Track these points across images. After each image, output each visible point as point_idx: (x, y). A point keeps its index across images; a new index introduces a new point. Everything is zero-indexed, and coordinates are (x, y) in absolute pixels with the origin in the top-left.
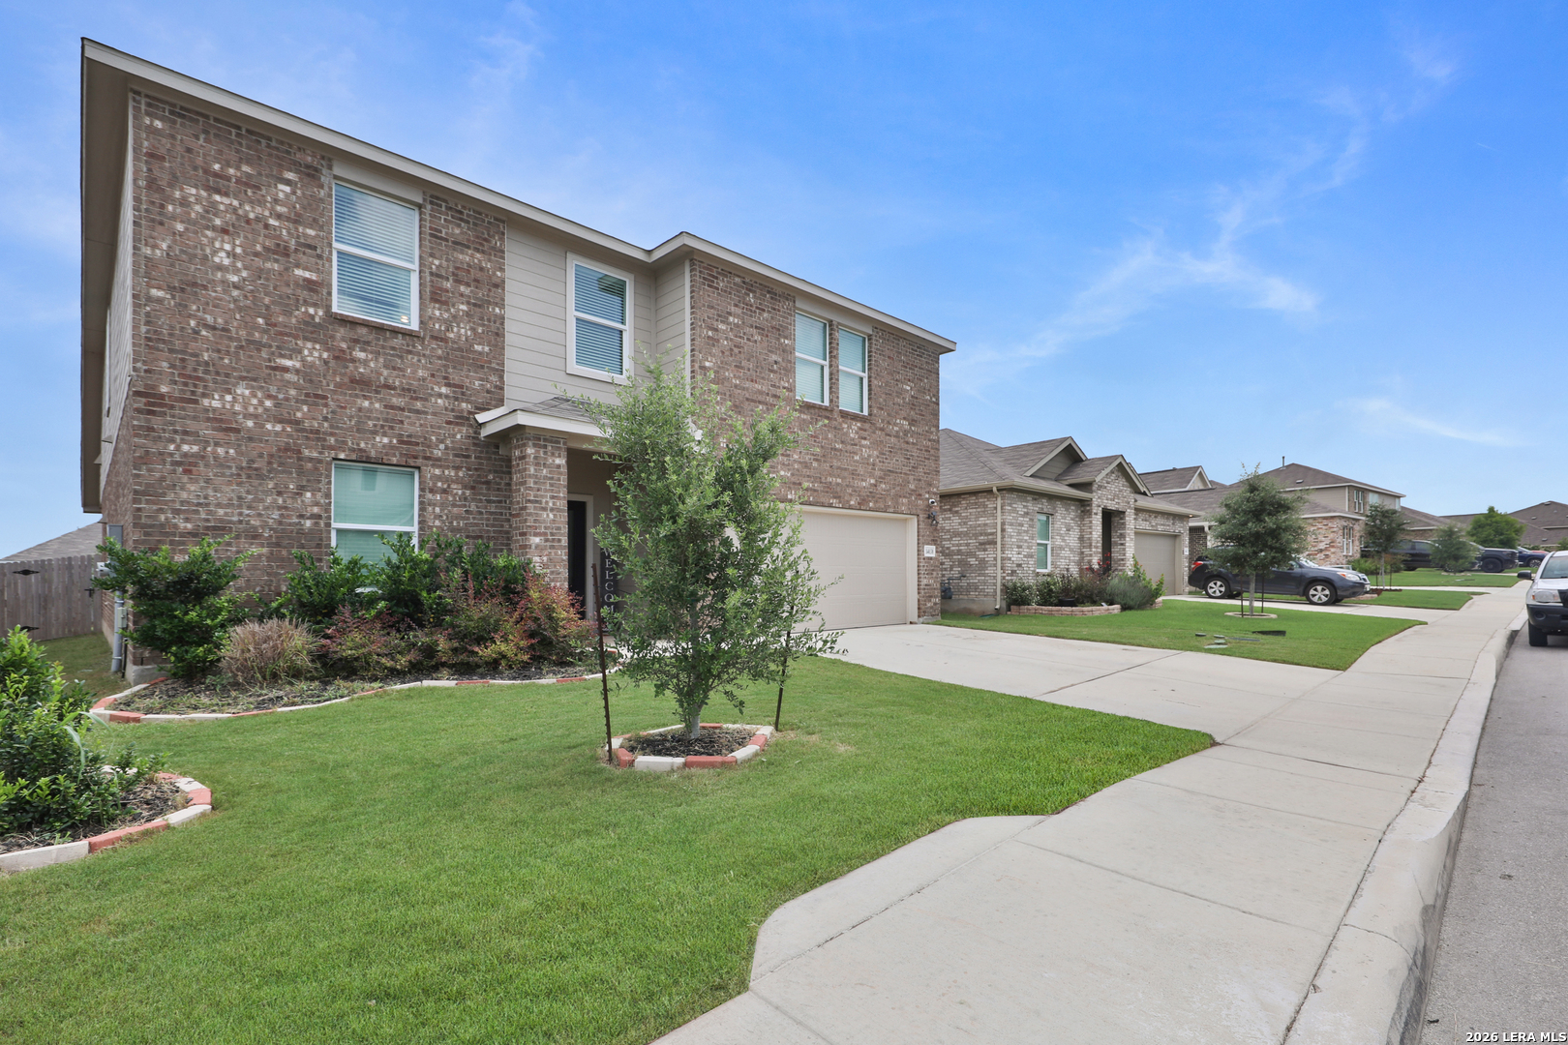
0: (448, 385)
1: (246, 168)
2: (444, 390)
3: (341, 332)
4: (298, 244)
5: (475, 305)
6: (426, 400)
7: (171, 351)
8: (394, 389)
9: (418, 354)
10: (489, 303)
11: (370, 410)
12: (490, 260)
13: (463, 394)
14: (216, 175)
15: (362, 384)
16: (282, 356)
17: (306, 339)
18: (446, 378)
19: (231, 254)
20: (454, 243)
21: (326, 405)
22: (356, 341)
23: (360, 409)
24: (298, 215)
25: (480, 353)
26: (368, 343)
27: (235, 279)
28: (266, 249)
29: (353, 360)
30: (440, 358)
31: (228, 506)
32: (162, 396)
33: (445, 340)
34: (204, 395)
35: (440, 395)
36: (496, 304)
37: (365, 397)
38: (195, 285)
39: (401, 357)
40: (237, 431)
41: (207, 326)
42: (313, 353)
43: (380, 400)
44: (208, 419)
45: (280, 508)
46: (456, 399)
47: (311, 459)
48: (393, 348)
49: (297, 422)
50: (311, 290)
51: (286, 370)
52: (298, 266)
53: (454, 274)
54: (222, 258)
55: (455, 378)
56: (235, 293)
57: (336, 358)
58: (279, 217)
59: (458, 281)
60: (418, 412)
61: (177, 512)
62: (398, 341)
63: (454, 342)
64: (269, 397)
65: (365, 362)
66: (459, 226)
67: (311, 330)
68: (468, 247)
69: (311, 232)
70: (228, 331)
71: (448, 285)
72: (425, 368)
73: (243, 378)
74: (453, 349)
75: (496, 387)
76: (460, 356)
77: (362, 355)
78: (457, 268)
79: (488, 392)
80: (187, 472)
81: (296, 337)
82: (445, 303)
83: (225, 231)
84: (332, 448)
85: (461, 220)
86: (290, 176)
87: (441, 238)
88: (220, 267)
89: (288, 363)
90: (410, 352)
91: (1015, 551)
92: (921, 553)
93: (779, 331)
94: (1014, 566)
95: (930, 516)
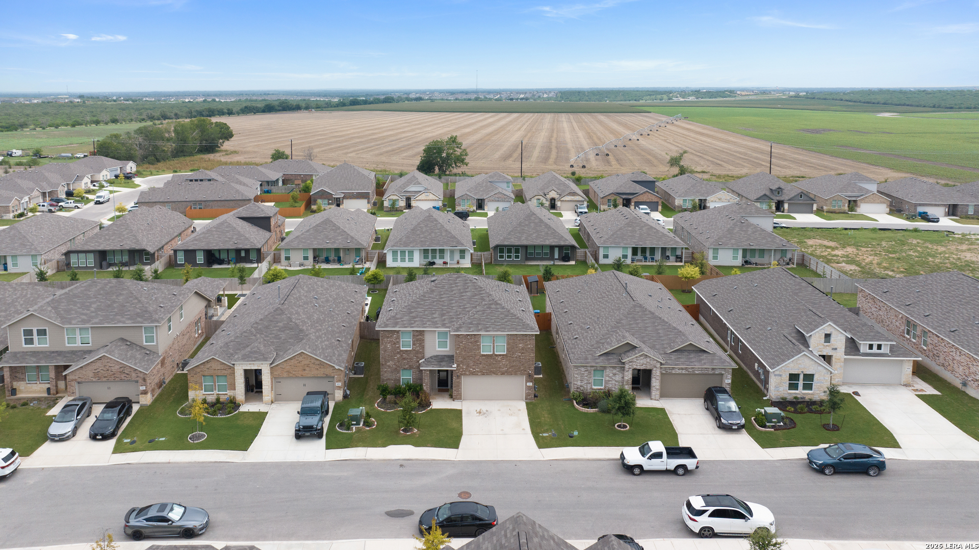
0: (416, 357)
1: (391, 334)
3: (402, 352)
4: (397, 342)
5: (420, 344)
8: (409, 359)
9: (412, 353)
11: (406, 362)
12: (422, 337)
13: (418, 357)
14: (388, 336)
20: (417, 336)
21: (400, 362)
22: (404, 353)
23: (404, 362)
24: (396, 338)
25: (421, 349)
26: (406, 353)
27: (390, 348)
28: (393, 344)
30: (415, 352)
31: (390, 376)
33: (415, 350)
34: (387, 363)
35: (414, 359)
36: (423, 343)
37: (405, 360)
38: (386, 350)
40: (390, 367)
42: (398, 356)
43: (407, 360)
45: (395, 376)
46: (417, 359)
47: (398, 369)
48: (409, 353)
49: (397, 365)
50: (398, 348)
52: (396, 345)
54: (389, 346)
56: (390, 350)
57: (402, 356)
58: (394, 339)
59: (417, 341)
63: (418, 349)
64: (394, 362)
65: (405, 356)
66: (417, 333)
67: (398, 353)
68: (419, 336)
69: (398, 340)
70: (389, 355)
72: (413, 355)
73: (391, 360)
75: (423, 356)
76: (417, 352)
78: (417, 339)
80: (386, 372)
81: (396, 354)
82: (416, 345)
83: (389, 343)
84: (401, 368)
86: (395, 334)
87: (415, 336)
89: (396, 357)
91: (579, 382)
92: (526, 384)
93: (476, 342)
94: (579, 387)
95: (530, 376)
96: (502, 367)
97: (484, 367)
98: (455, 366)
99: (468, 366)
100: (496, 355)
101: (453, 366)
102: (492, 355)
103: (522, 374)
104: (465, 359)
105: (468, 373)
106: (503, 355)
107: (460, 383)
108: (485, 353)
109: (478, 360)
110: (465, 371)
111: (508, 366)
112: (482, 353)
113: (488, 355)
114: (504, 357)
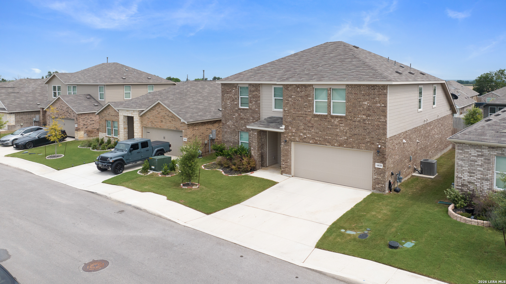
0: (252, 117)
1: (230, 89)
2: (252, 118)
3: (239, 111)
4: (235, 98)
5: (256, 102)
6: (249, 120)
7: (224, 117)
8: (245, 119)
9: (248, 112)
10: (258, 101)
11: (242, 123)
12: (258, 93)
13: (254, 118)
14: (228, 92)
15: (242, 119)
16: (234, 116)
17: (236, 113)
18: (252, 116)
19: (229, 102)
20: (253, 91)
21: (238, 123)
22: (241, 112)
23: (241, 123)
24: (235, 94)
25: (257, 111)
26: (242, 112)
27: (229, 106)
28: (232, 100)
29: (241, 115)
30: (251, 113)
31: (229, 138)
32: (224, 123)
33: (251, 109)
34: (227, 123)
35: (251, 119)
36: (259, 101)
37: (242, 121)
38: (226, 108)
39: (246, 113)
40: (230, 127)
41: (228, 113)
42: (237, 115)
43: (244, 121)
44: (227, 126)
45: (234, 138)
46: (253, 119)
47: (236, 131)
48: (245, 112)
49: (235, 126)
50: (236, 105)
51: (234, 118)
52: (235, 102)
53: (253, 97)
54: (228, 103)
55: (253, 116)
56: (229, 108)
57: (239, 115)
58: (233, 95)
59: (253, 98)
60: (248, 122)
61: (225, 138)
62: (246, 111)
63: (253, 109)
64: (233, 122)
65: (242, 115)
66: (253, 88)
67: (237, 111)
68: (255, 91)
69: (236, 96)
70: (229, 113)
71: (252, 99)
72: (249, 115)
73: (230, 120)
74: (253, 111)
75: (259, 116)
76: (254, 112)
77: (241, 114)
78: (253, 96)
79: (258, 117)
80: (226, 133)
81: (235, 113)
82: (252, 103)
83: (228, 99)
84: (238, 129)
85: (254, 87)
86: (234, 88)
87: (251, 91)
88: (228, 105)
89: (234, 117)
90: (247, 112)
91: (466, 174)
92: (374, 165)
93: (307, 96)
94: (466, 183)
95: (378, 152)
96: (340, 134)
97: (317, 133)
98: (283, 127)
99: (297, 130)
100: (333, 117)
101: (281, 128)
102: (327, 116)
103: (367, 149)
104: (294, 119)
105: (297, 139)
106: (341, 117)
107: (289, 152)
108: (318, 113)
109: (309, 122)
110: (294, 136)
111: (348, 135)
112: (315, 113)
113: (322, 115)
114: (343, 119)
